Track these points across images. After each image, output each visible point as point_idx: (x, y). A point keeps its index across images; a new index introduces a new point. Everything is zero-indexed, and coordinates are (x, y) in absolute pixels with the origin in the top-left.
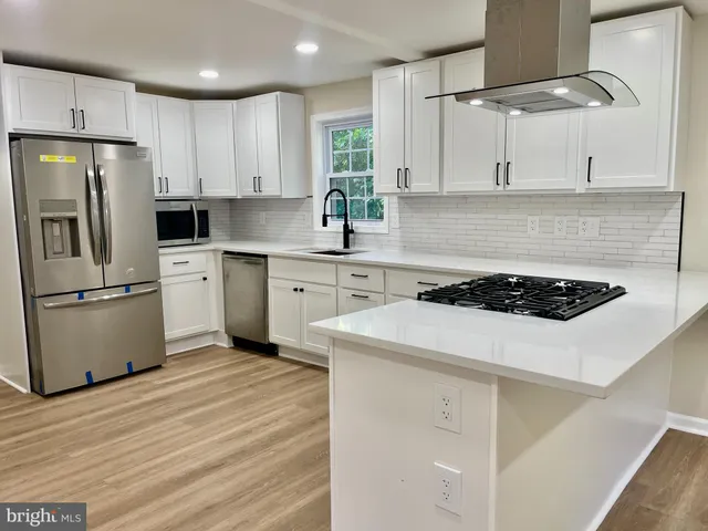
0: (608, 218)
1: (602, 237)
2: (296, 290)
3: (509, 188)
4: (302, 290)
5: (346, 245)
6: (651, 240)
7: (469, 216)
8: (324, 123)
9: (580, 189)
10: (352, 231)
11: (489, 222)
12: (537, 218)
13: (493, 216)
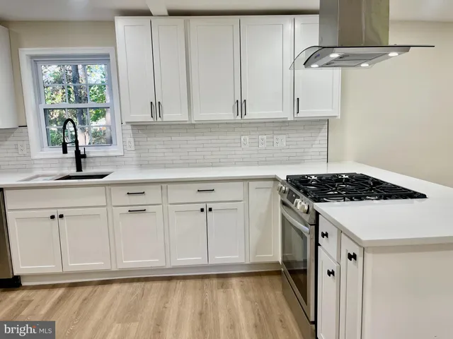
0: (291, 135)
1: (288, 147)
2: (53, 217)
3: (245, 117)
4: (61, 216)
5: (79, 168)
6: (314, 146)
7: (197, 138)
8: (32, 57)
9: (290, 118)
10: (84, 156)
11: (213, 141)
12: (247, 137)
13: (216, 137)
